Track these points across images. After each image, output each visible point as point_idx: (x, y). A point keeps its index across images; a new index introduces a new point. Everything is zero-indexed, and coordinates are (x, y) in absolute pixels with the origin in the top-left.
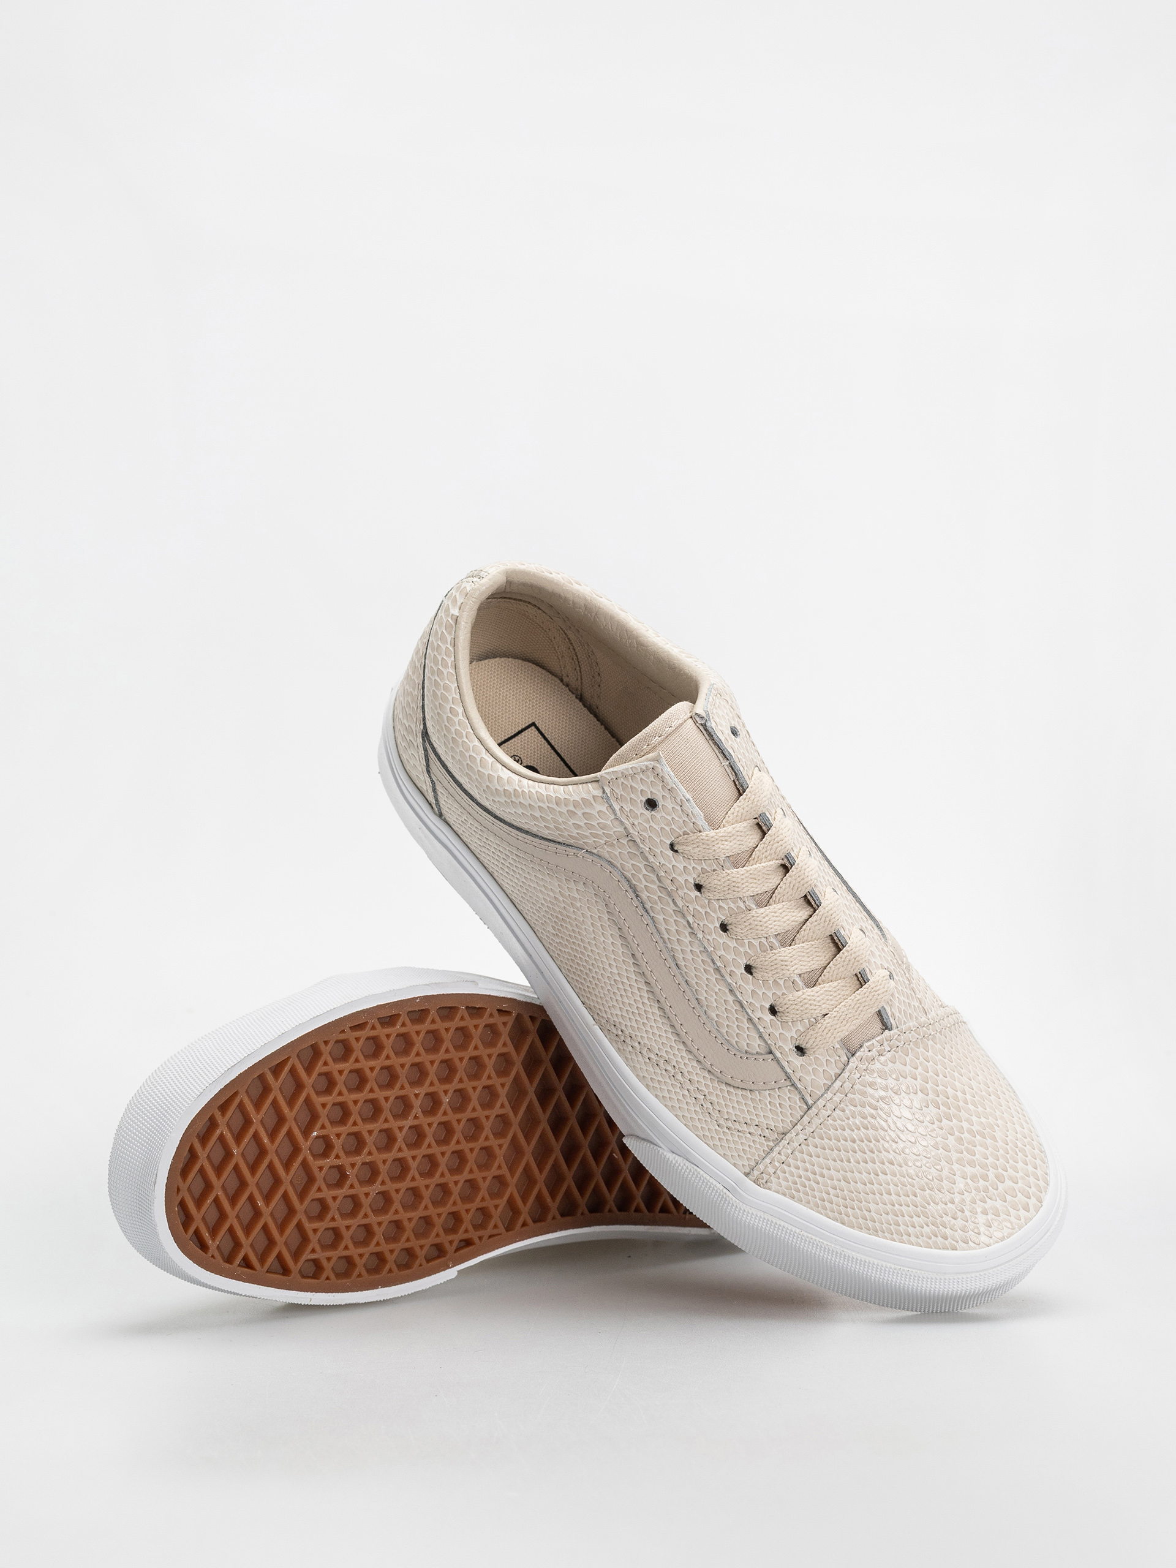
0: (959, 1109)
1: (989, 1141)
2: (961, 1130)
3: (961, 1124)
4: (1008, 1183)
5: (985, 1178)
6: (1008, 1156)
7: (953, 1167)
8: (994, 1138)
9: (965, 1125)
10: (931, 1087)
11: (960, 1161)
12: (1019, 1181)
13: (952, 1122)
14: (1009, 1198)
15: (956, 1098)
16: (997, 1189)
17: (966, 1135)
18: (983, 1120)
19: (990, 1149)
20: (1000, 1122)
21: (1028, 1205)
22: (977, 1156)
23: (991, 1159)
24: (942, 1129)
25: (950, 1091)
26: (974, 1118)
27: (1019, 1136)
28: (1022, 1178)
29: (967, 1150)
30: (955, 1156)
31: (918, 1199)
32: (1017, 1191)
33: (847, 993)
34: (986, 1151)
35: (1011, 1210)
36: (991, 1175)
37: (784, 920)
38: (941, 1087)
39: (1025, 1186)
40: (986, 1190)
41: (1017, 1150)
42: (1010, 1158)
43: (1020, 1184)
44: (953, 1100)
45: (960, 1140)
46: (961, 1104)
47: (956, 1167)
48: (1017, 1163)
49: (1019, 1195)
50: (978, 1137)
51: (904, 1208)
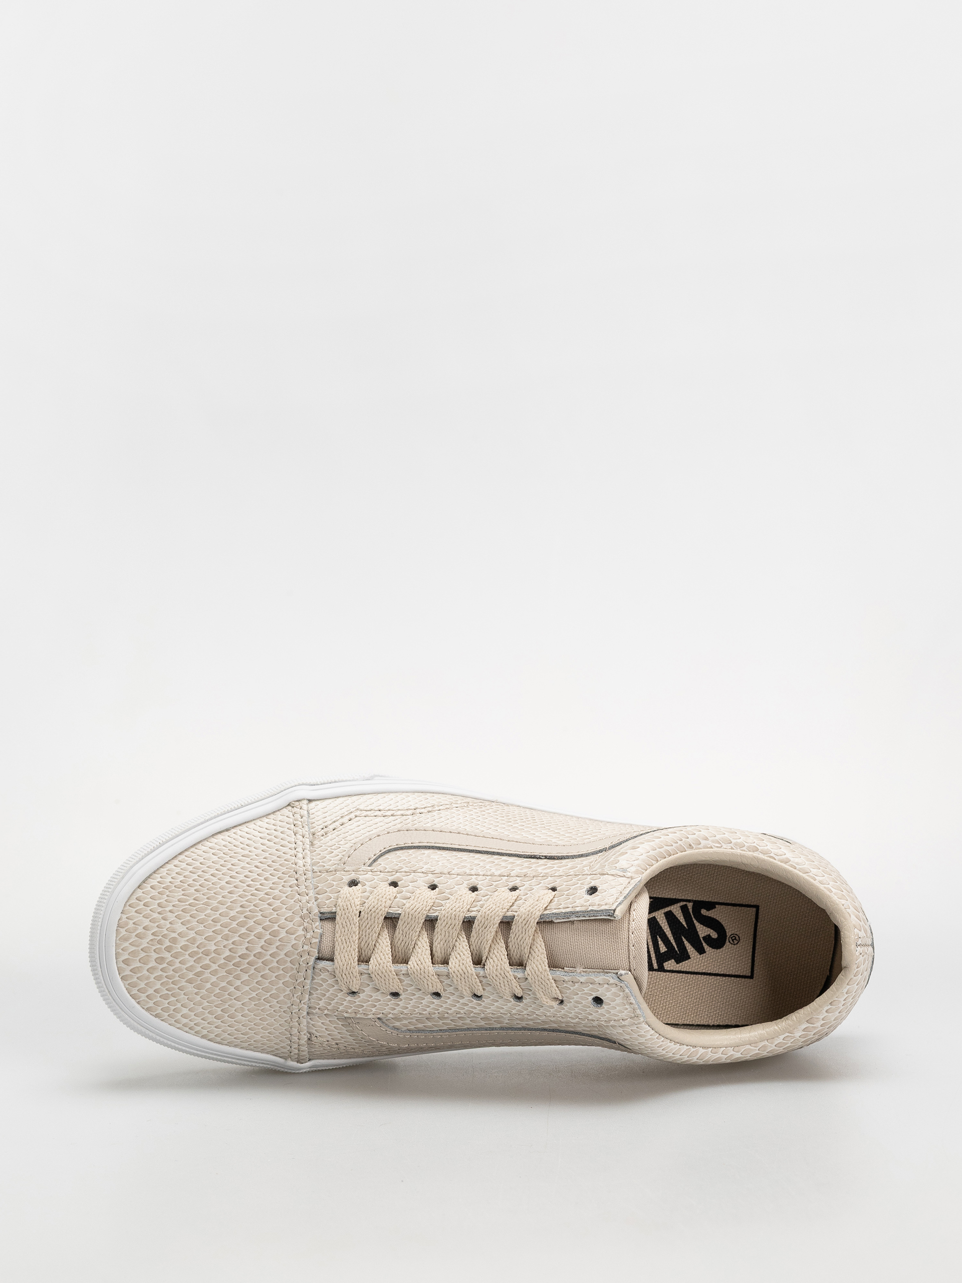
0: (229, 972)
1: (191, 975)
2: (213, 961)
3: (217, 965)
4: (152, 964)
5: (168, 949)
6: (171, 981)
7: (194, 932)
8: (190, 981)
9: (214, 967)
10: (257, 963)
11: (193, 941)
12: (148, 973)
13: (224, 959)
14: (143, 954)
15: (237, 977)
16: (155, 951)
17: (207, 962)
18: (208, 985)
19: (185, 971)
20: (198, 998)
21: (127, 965)
22: (187, 956)
23: (178, 965)
24: (224, 947)
25: (245, 977)
26: (214, 979)
27: (179, 1005)
28: (148, 978)
29: (196, 953)
30: (200, 940)
31: (192, 890)
32: (143, 965)
33: (363, 943)
34: (185, 967)
35: (133, 948)
36: (167, 955)
37: (443, 931)
38: (252, 971)
39: (142, 974)
40: (160, 942)
41: (170, 993)
42: (167, 981)
43: (145, 972)
44: (238, 973)
45: (207, 953)
46: (231, 978)
47: (192, 934)
48: (161, 984)
49: (139, 965)
50: (200, 969)
51: (195, 876)
